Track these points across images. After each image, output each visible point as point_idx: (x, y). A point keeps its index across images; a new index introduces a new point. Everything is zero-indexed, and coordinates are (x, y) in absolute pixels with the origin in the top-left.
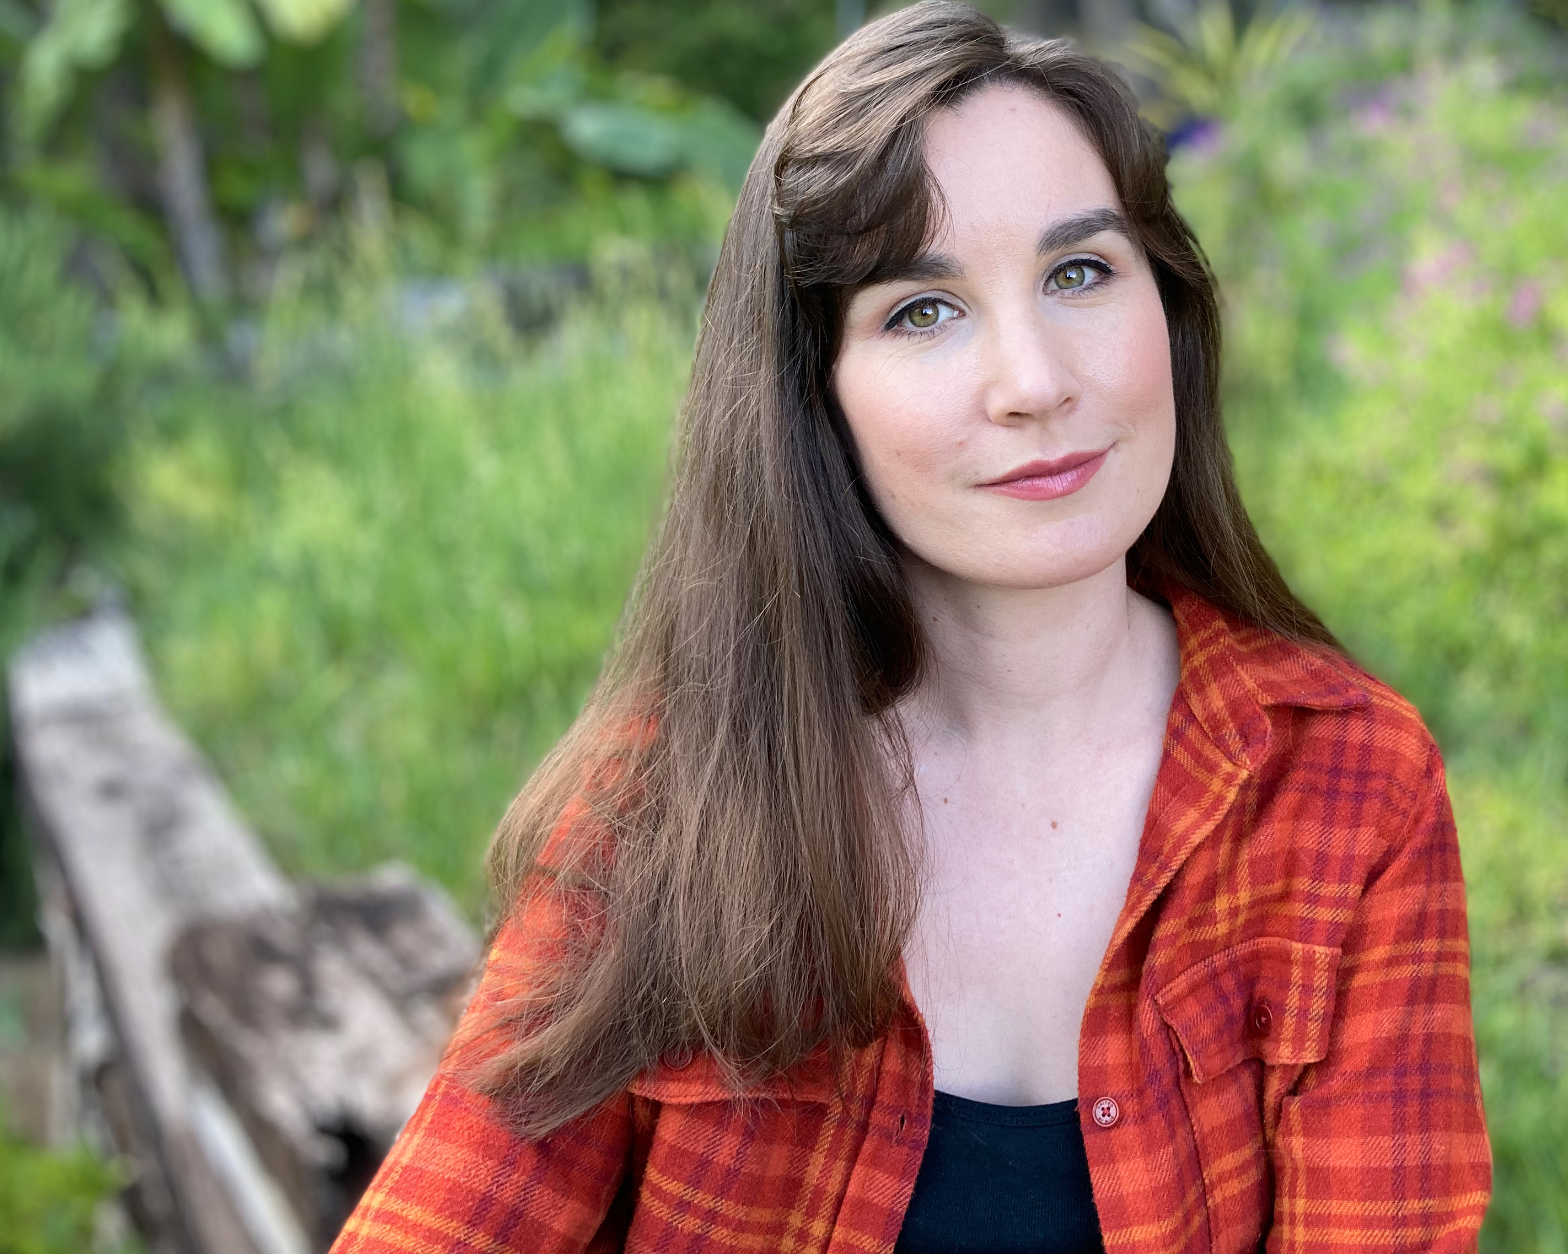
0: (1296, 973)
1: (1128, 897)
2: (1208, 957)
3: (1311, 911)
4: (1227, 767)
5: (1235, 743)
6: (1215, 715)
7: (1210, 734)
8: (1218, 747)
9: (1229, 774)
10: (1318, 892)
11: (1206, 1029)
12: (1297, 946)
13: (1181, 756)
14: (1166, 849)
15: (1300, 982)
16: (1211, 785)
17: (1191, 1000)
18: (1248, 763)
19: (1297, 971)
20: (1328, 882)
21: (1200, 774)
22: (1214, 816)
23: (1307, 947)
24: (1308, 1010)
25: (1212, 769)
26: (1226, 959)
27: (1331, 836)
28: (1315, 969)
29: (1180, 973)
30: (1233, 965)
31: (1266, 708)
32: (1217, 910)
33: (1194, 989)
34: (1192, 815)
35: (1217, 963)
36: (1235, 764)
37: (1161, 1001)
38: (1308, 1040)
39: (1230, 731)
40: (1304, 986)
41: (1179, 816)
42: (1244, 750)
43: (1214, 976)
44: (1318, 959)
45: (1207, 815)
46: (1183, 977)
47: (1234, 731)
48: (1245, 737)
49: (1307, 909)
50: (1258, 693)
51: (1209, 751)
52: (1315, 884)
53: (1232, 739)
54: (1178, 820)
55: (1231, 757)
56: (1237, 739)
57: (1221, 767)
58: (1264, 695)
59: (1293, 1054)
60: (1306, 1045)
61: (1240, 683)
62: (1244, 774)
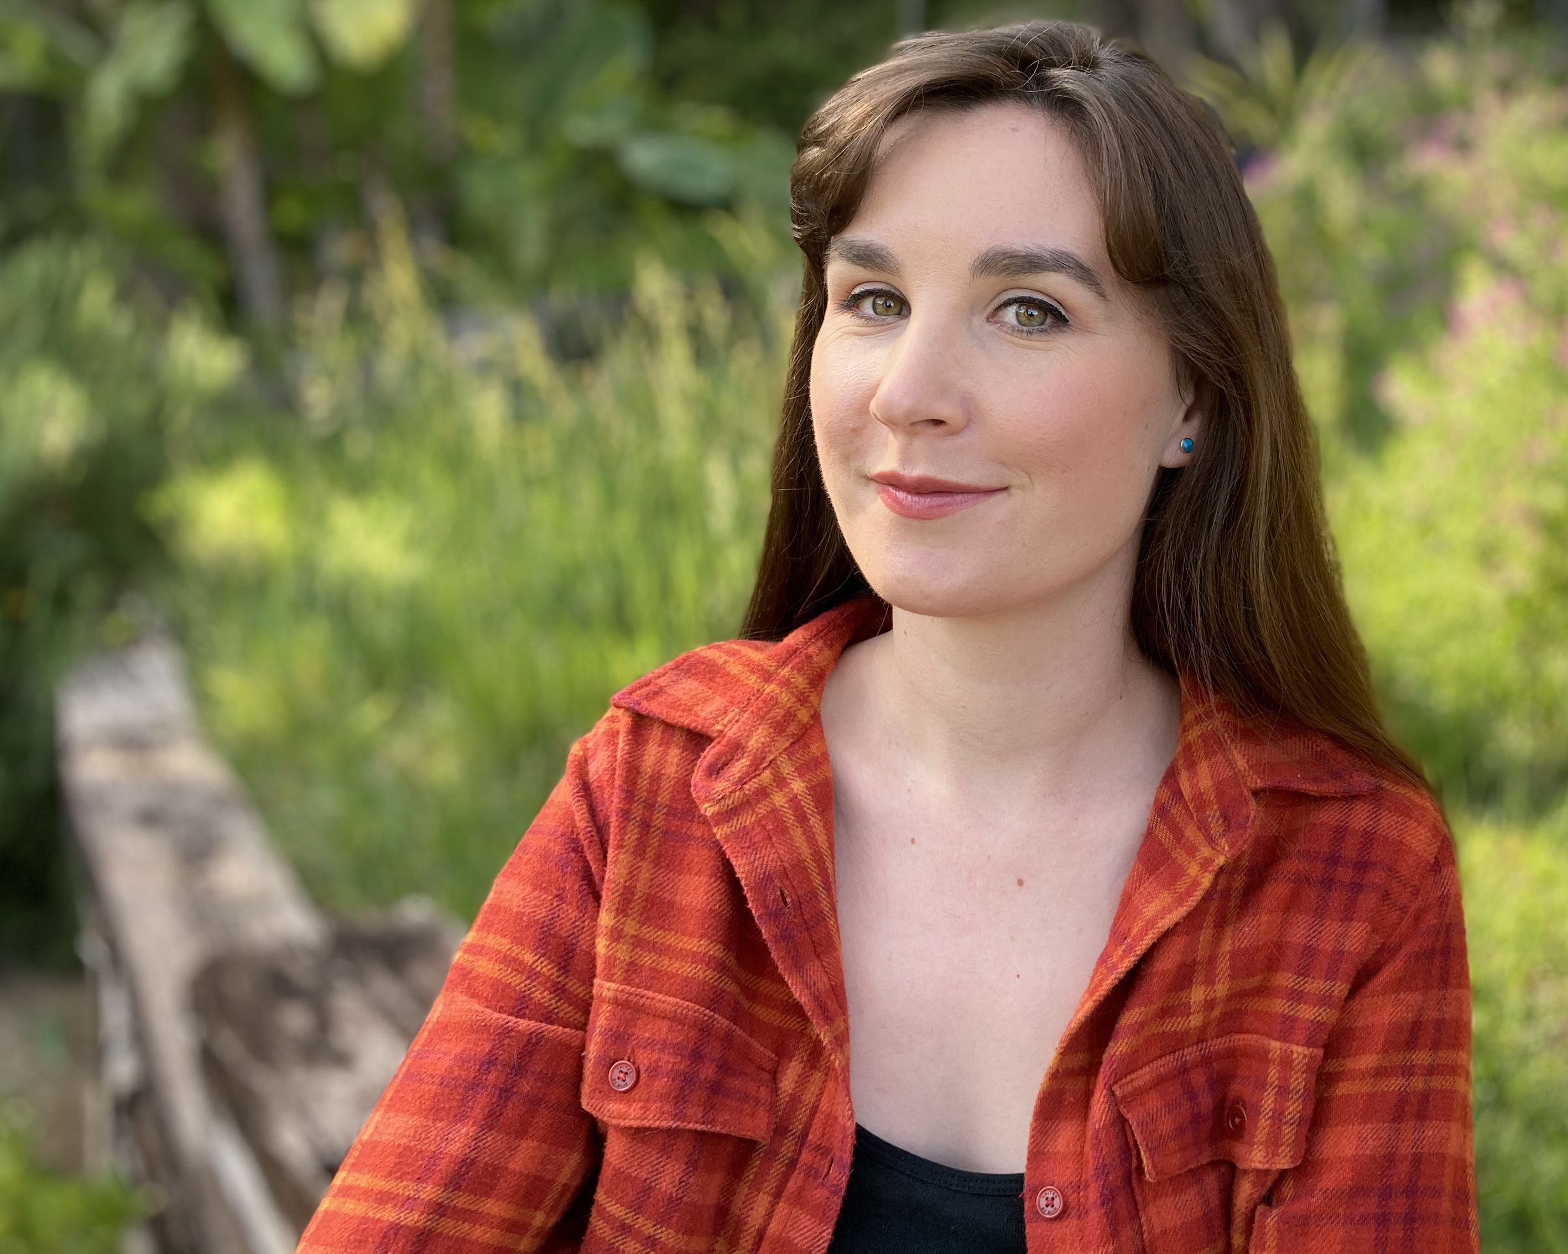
0: (1273, 1073)
1: (1093, 978)
2: (1179, 1050)
3: (1293, 1009)
4: (1206, 851)
5: (1216, 827)
6: (1202, 794)
7: (1195, 814)
8: (1200, 829)
9: (1206, 859)
10: (1302, 988)
11: (1166, 1126)
12: (1275, 1045)
13: (1163, 834)
14: (1135, 930)
15: (1276, 1083)
16: (1188, 868)
17: (1153, 1094)
18: (1227, 848)
19: (1274, 1071)
20: (1313, 978)
21: (1180, 856)
22: (1187, 901)
23: (1285, 1046)
24: (1283, 1112)
25: (1191, 851)
26: (1198, 1053)
27: (1322, 928)
28: (1292, 1070)
29: (1144, 1065)
30: (1206, 1060)
31: (1256, 793)
32: (1192, 1002)
33: (1158, 1082)
34: (1166, 898)
35: (1188, 1057)
36: (1214, 849)
37: (1118, 1093)
38: (1282, 1145)
39: (1213, 814)
40: (1280, 1087)
41: (1152, 898)
42: (1224, 835)
43: (1184, 1070)
44: (1296, 1059)
45: (1180, 901)
46: (1147, 1069)
47: (1218, 814)
48: (1229, 820)
49: (1289, 1006)
50: (1249, 775)
51: (1191, 832)
52: (1299, 979)
53: (1214, 821)
54: (1151, 902)
55: (1211, 841)
56: (1220, 822)
57: (1200, 851)
58: (1255, 776)
59: (1266, 1159)
60: (1280, 1150)
61: (1230, 763)
62: (1221, 860)
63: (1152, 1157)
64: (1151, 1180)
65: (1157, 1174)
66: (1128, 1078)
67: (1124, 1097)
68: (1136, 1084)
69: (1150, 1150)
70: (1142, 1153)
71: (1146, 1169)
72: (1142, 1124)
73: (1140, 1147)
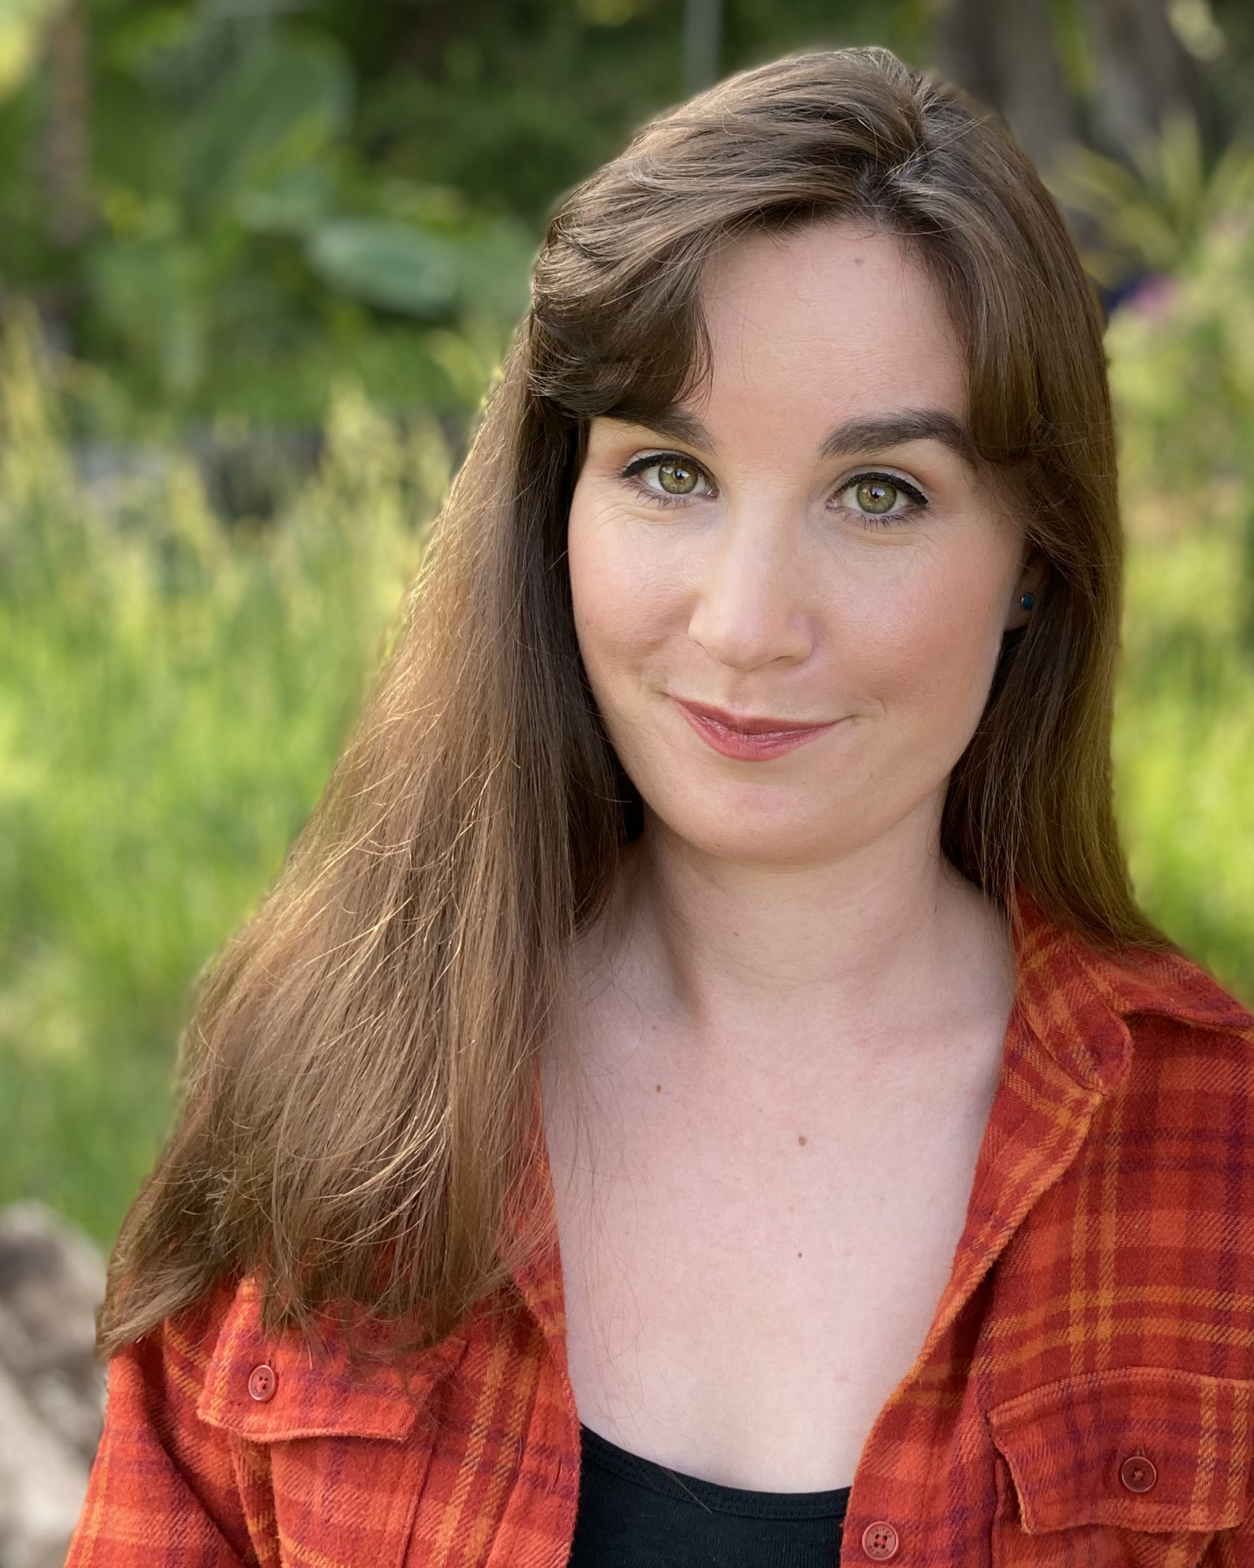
1: (955, 1269)
4: (1075, 1092)
5: (1083, 1060)
6: (1059, 1028)
7: (1054, 1054)
8: (1063, 1069)
9: (1077, 1101)
11: (1048, 1467)
12: (1207, 1381)
13: (1019, 1086)
14: (1001, 1203)
16: (1056, 1118)
17: (1034, 1428)
18: (1101, 1084)
21: (1043, 1106)
22: (1062, 1156)
23: (1221, 1382)
25: (1058, 1096)
26: (1087, 1385)
30: (1094, 1396)
31: (1127, 1017)
34: (1034, 1157)
35: (1075, 1388)
36: (1084, 1088)
39: (1078, 1048)
41: (1017, 1159)
42: (1095, 1069)
43: (1068, 1404)
45: (1053, 1157)
47: (1083, 1047)
48: (1097, 1053)
50: (1114, 998)
51: (1053, 1075)
53: (1080, 1057)
54: (1017, 1165)
55: (1080, 1080)
56: (1087, 1056)
57: (1068, 1093)
58: (1122, 999)
59: (1211, 1519)
60: (1226, 1507)
61: (1091, 987)
62: (1096, 1099)
63: (1032, 1501)
64: (1029, 1532)
65: (1036, 1524)
66: (1007, 1405)
67: (1001, 1427)
68: (1016, 1413)
69: (1031, 1494)
70: (1020, 1497)
71: (1023, 1516)
72: (1022, 1462)
73: (1018, 1489)
